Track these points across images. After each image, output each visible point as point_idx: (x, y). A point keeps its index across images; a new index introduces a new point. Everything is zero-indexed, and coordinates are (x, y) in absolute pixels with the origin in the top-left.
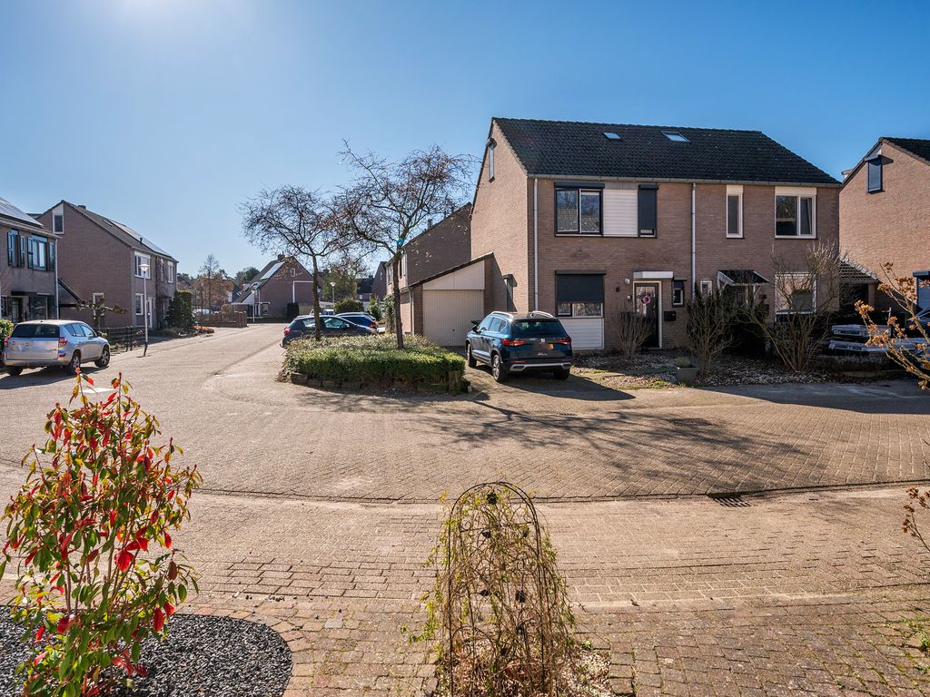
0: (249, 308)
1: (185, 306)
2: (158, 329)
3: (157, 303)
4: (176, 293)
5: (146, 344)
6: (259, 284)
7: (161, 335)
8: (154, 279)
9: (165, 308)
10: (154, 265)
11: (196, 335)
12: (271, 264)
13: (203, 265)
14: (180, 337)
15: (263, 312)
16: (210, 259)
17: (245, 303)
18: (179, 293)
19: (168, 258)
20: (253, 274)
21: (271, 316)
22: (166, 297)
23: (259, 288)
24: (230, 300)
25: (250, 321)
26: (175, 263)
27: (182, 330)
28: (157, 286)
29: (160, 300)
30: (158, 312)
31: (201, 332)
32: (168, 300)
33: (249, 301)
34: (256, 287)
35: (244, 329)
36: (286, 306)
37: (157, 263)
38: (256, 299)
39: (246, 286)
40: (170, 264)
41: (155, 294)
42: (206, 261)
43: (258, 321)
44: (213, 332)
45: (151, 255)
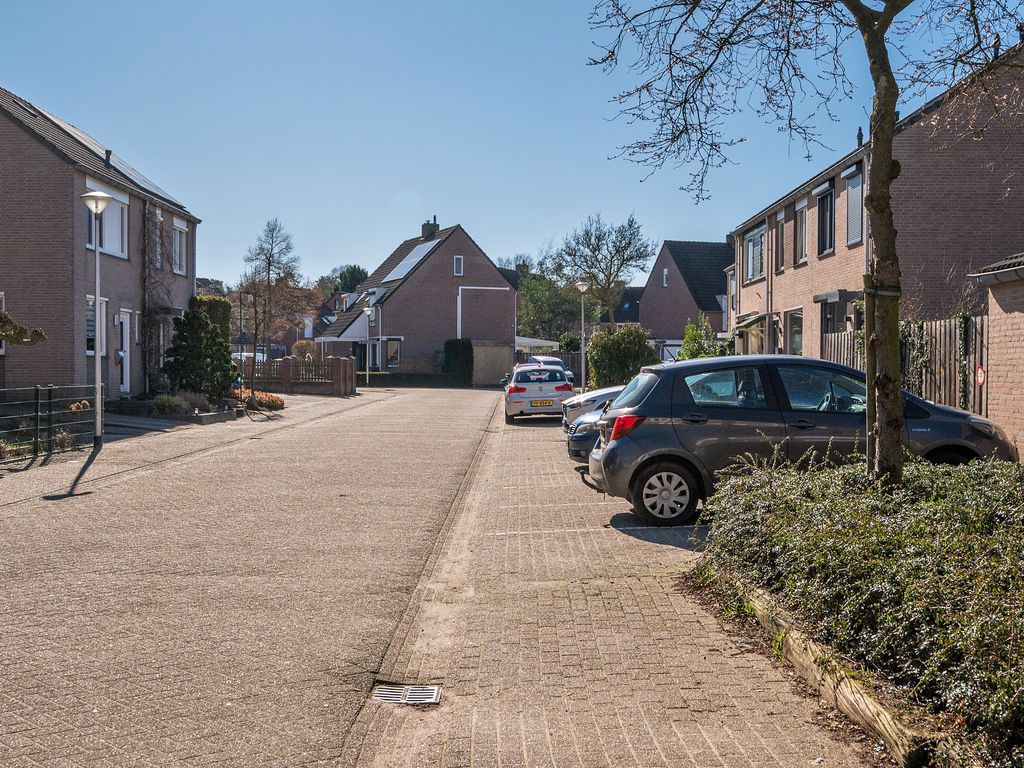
0: (359, 348)
1: (214, 335)
2: (143, 396)
3: (143, 327)
4: (193, 302)
5: (98, 444)
6: (380, 292)
7: (149, 413)
8: (136, 259)
9: (166, 336)
10: (138, 220)
11: (240, 414)
12: (407, 247)
13: (255, 244)
14: (199, 421)
15: (387, 361)
16: (272, 230)
17: (349, 336)
18: (201, 303)
19: (175, 210)
20: (353, 278)
21: (408, 368)
22: (168, 310)
23: (380, 302)
24: (308, 333)
25: (361, 381)
26: (193, 222)
27: (203, 398)
28: (144, 280)
29: (150, 317)
30: (145, 348)
31: (253, 406)
32: (170, 318)
33: (356, 332)
34: (373, 300)
35: (353, 401)
36: (442, 348)
37: (146, 219)
38: (373, 331)
39: (348, 298)
40: (180, 224)
41: (138, 299)
42: (262, 235)
43: (379, 382)
44: (281, 406)
45: (132, 195)
